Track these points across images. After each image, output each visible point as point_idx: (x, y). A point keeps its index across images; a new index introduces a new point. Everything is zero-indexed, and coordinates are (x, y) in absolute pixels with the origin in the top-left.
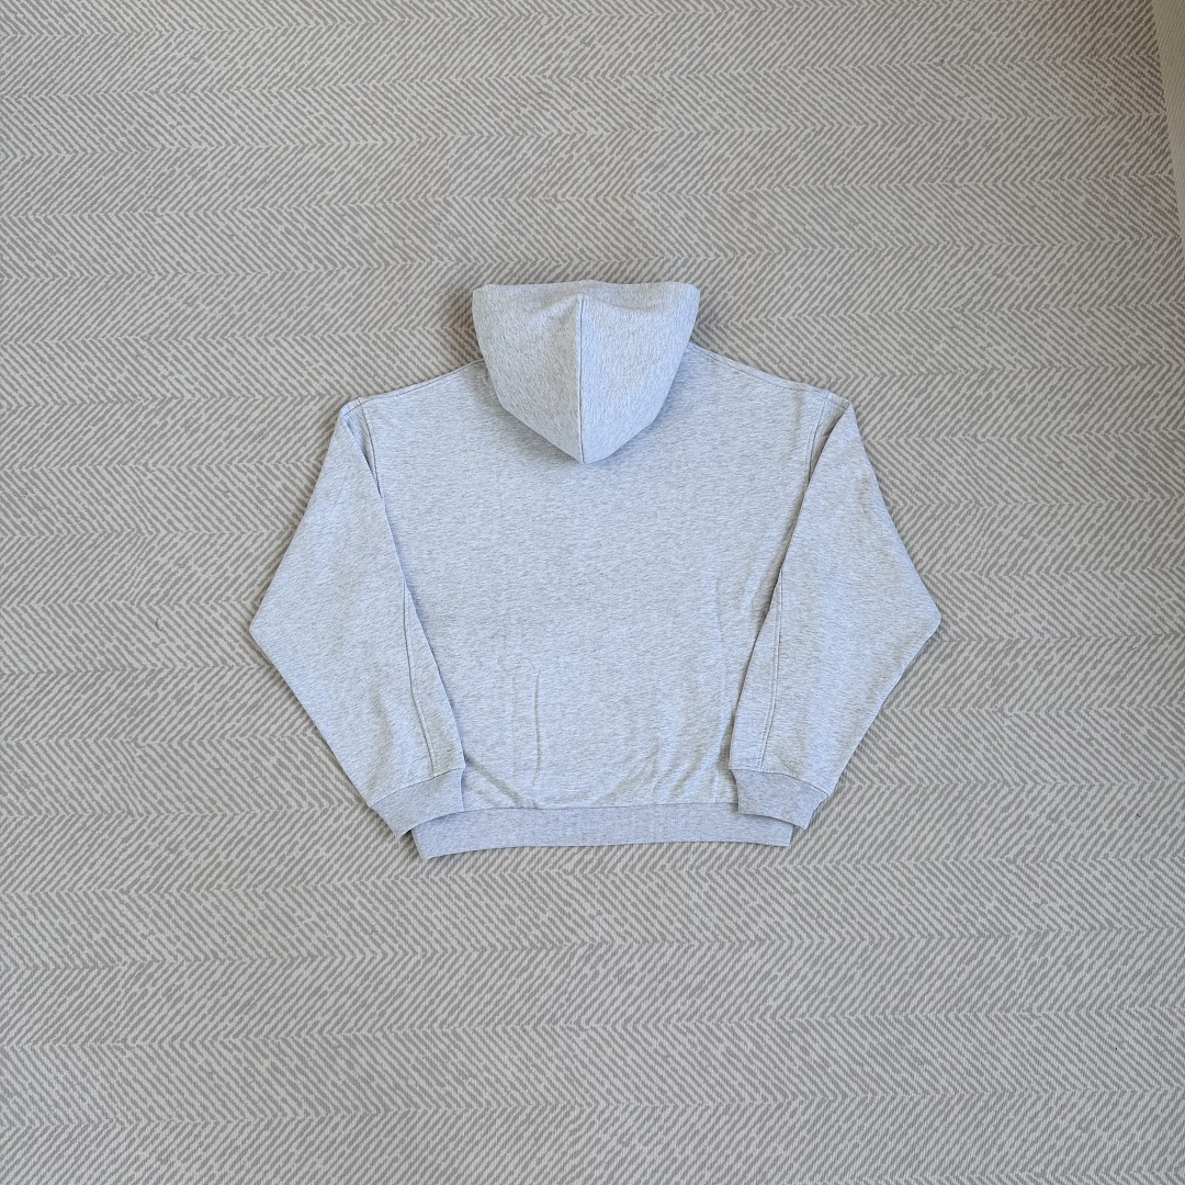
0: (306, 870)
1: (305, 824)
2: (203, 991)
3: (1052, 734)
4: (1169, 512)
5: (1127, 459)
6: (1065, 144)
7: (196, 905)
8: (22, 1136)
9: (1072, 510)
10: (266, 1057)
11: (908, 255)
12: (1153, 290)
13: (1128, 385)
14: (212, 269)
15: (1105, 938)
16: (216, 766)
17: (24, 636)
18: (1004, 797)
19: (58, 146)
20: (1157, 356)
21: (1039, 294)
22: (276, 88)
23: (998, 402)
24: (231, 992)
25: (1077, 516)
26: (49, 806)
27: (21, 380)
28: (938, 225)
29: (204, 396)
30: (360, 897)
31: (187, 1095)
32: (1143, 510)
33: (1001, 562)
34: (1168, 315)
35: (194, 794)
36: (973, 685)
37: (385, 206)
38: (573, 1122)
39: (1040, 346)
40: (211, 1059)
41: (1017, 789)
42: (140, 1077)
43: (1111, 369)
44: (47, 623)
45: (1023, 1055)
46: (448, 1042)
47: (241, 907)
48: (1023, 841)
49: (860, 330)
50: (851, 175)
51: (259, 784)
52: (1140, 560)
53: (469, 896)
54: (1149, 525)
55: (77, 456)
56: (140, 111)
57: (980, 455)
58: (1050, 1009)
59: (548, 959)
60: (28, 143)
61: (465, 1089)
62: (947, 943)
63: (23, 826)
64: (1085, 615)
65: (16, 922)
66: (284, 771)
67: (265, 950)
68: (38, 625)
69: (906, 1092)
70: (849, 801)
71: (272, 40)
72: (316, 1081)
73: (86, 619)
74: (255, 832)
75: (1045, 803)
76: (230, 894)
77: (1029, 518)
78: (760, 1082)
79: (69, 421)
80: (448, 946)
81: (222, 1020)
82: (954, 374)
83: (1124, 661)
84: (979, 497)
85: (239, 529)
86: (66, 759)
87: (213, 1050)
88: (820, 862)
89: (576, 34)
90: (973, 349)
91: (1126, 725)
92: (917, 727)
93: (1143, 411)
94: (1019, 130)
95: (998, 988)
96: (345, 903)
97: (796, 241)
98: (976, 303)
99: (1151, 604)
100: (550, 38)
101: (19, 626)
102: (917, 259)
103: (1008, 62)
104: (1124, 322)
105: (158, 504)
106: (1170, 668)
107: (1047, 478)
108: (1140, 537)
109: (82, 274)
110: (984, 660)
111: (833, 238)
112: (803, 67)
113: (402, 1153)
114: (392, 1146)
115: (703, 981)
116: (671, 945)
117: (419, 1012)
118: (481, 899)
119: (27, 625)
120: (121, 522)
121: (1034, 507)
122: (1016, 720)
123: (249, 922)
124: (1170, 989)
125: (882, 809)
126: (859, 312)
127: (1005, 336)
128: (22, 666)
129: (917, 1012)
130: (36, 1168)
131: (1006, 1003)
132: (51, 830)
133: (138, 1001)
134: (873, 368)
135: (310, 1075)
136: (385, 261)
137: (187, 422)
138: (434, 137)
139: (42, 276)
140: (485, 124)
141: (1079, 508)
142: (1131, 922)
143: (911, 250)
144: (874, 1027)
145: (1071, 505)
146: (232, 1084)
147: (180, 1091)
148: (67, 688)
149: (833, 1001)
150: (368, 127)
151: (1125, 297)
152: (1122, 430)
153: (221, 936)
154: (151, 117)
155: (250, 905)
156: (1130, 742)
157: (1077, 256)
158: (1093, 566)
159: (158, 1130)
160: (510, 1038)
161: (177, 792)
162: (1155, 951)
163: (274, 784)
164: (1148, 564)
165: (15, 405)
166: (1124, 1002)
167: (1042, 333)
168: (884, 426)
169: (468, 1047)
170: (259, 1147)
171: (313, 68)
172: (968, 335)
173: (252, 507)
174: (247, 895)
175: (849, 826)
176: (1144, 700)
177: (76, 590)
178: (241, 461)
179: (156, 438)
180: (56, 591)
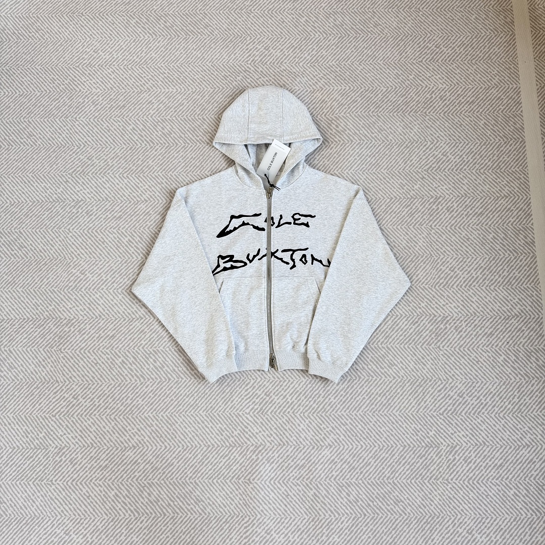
0: (133, 409)
1: (133, 389)
2: (86, 460)
3: (461, 358)
4: (516, 262)
5: (498, 238)
6: (476, 98)
7: (85, 423)
8: (6, 521)
9: (473, 260)
10: (113, 490)
11: (405, 145)
12: (512, 163)
13: (500, 205)
14: (100, 144)
15: (482, 449)
16: (95, 362)
17: (13, 303)
18: (439, 386)
19: (35, 89)
20: (513, 193)
21: (462, 164)
22: (130, 66)
23: (442, 211)
24: (98, 461)
25: (475, 262)
26: (22, 378)
27: (15, 191)
28: (419, 132)
29: (95, 200)
30: (156, 421)
31: (78, 506)
32: (504, 261)
33: (441, 281)
34: (518, 175)
35: (85, 374)
36: (427, 335)
37: (176, 119)
38: (245, 523)
39: (462, 187)
40: (89, 491)
41: (445, 383)
42: (58, 497)
43: (493, 198)
44: (23, 297)
45: (444, 500)
46: (192, 486)
47: (104, 424)
48: (447, 405)
49: (382, 178)
50: (381, 109)
51: (113, 370)
52: (502, 283)
53: (203, 423)
54: (507, 267)
55: (39, 225)
56: (71, 74)
57: (433, 234)
58: (456, 480)
59: (236, 452)
60: (22, 87)
61: (199, 507)
62: (412, 449)
63: (10, 386)
64: (477, 306)
65: (6, 428)
66: (125, 365)
67: (114, 443)
68: (20, 298)
69: (392, 514)
70: (371, 385)
71: (129, 44)
72: (134, 501)
73: (41, 296)
74: (111, 391)
75: (457, 389)
76: (99, 418)
77: (454, 263)
78: (328, 508)
79: (36, 209)
80: (193, 444)
81: (94, 473)
82: (423, 199)
83: (494, 327)
84: (432, 253)
85: (108, 258)
86: (30, 357)
87: (90, 486)
88: (357, 412)
89: (262, 45)
90: (432, 188)
91: (494, 355)
92: (402, 354)
93: (506, 217)
94: (455, 91)
95: (434, 470)
96: (149, 424)
97: (356, 138)
98: (434, 168)
99: (506, 302)
100: (251, 47)
101: (11, 298)
102: (408, 148)
103: (451, 61)
104: (499, 177)
105: (74, 246)
106: (514, 331)
107: (463, 245)
108: (503, 273)
109: (44, 145)
110: (432, 324)
111: (372, 137)
112: (361, 62)
113: (171, 534)
114: (166, 531)
115: (304, 463)
116: (291, 447)
117: (180, 472)
118: (209, 424)
119: (15, 298)
120: (57, 254)
121: (456, 258)
122: (445, 352)
123: (108, 431)
124: (509, 473)
125: (385, 389)
126: (382, 170)
127: (446, 182)
128: (12, 316)
129: (398, 479)
130: (11, 535)
131: (437, 476)
132: (22, 388)
133: (58, 464)
134: (387, 195)
135: (132, 499)
136: (176, 143)
137: (87, 211)
138: (199, 89)
139: (26, 146)
140: (221, 83)
141: (476, 259)
142: (493, 443)
143: (406, 143)
144: (379, 485)
145: (473, 258)
146: (98, 501)
147: (75, 504)
148: (32, 326)
149: (361, 473)
150: (170, 84)
151: (500, 166)
152: (496, 225)
153: (95, 437)
154: (75, 77)
155: (108, 423)
156: (496, 363)
157: (479, 147)
158: (481, 285)
159: (65, 521)
160: (219, 485)
161: (78, 372)
162: (504, 456)
163: (120, 370)
164: (506, 284)
165: (13, 202)
166: (489, 478)
167: (462, 181)
168: (391, 221)
169: (201, 489)
170: (108, 529)
171: (146, 57)
172: (430, 182)
173: (114, 249)
174: (107, 419)
175: (370, 396)
176: (502, 345)
177: (36, 283)
178: (110, 229)
179: (74, 218)
180: (28, 284)
